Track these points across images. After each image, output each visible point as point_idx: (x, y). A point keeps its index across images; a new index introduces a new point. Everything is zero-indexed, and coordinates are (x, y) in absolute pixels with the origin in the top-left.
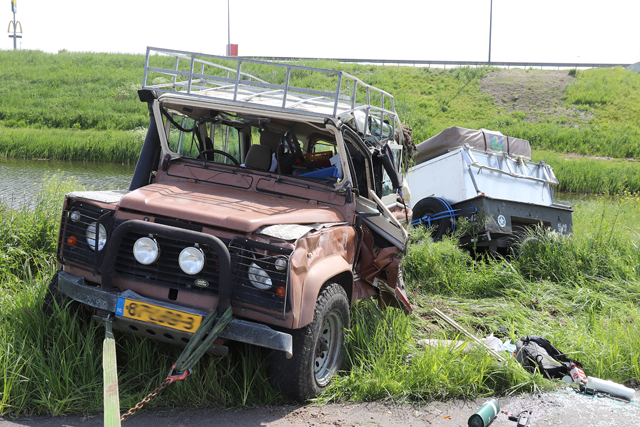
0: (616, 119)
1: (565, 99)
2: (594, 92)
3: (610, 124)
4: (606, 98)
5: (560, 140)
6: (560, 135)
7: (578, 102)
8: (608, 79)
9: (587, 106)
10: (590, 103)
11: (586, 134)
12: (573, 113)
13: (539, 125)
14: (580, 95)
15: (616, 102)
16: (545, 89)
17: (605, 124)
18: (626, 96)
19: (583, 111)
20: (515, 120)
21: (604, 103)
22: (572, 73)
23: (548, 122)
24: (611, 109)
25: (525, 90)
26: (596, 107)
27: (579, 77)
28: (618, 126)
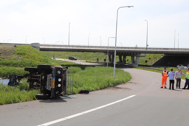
0: (28, 58)
1: (14, 53)
2: (21, 51)
3: (27, 59)
4: (25, 53)
5: (15, 64)
6: (15, 63)
7: (18, 54)
8: (24, 48)
9: (20, 55)
10: (21, 54)
11: (21, 62)
12: (17, 57)
13: (9, 60)
14: (18, 52)
15: (27, 54)
16: (8, 51)
17: (25, 60)
18: (29, 52)
19: (19, 56)
20: (2, 59)
21: (24, 54)
22: (15, 46)
23: (11, 59)
24: (26, 56)
25: (3, 51)
26: (22, 55)
27: (17, 47)
28: (29, 60)
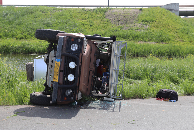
0: (157, 27)
1: (138, 20)
2: (149, 17)
3: (155, 29)
4: (153, 19)
5: (137, 36)
6: (137, 34)
7: (143, 21)
8: (154, 12)
9: (146, 23)
10: (147, 21)
11: (146, 33)
12: (141, 25)
13: (128, 31)
14: (143, 18)
15: (157, 21)
16: (130, 16)
17: (153, 30)
18: (161, 18)
19: (145, 24)
20: (119, 29)
21: (153, 21)
22: (141, 10)
23: (132, 29)
24: (155, 24)
25: (123, 17)
26: (150, 23)
27: (143, 11)
28: (158, 30)
